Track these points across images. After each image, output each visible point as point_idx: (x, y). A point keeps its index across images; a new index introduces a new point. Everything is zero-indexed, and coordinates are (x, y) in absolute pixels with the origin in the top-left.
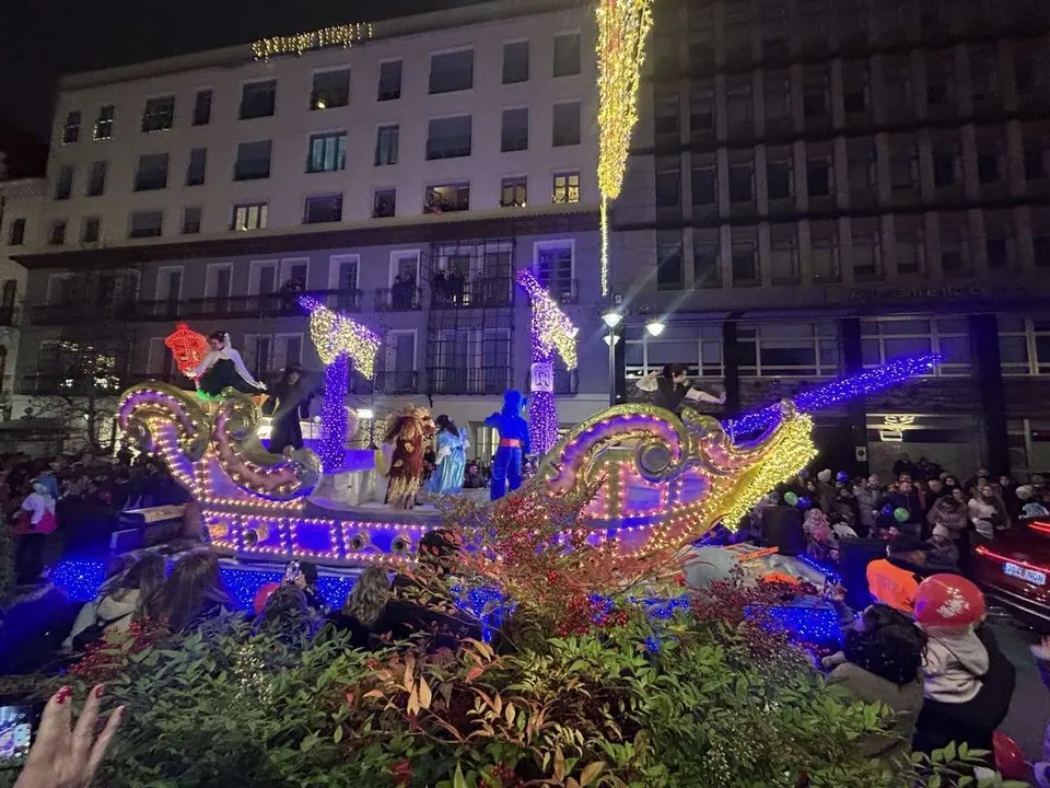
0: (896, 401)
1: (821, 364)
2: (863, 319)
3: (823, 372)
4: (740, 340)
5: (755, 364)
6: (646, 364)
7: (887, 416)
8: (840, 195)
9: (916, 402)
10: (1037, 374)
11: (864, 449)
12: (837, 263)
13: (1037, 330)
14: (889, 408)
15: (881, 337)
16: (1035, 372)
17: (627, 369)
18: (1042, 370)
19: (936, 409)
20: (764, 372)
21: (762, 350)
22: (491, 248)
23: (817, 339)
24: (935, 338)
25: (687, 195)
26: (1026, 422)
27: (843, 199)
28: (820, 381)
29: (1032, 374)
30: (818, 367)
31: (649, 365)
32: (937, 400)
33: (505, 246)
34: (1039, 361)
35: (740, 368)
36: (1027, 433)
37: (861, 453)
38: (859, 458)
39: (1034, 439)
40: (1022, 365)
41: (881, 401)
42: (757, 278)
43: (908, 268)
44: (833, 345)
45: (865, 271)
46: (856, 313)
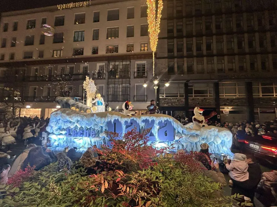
0: (227, 103)
2: (220, 82)
3: (210, 96)
4: (189, 88)
5: (192, 94)
7: (225, 107)
8: (214, 51)
9: (233, 104)
10: (262, 97)
11: (219, 115)
12: (213, 68)
13: (262, 85)
14: (225, 105)
15: (224, 87)
16: (261, 96)
17: (160, 95)
18: (263, 96)
19: (237, 105)
20: (195, 96)
21: (194, 90)
22: (124, 63)
23: (208, 87)
24: (237, 87)
25: (175, 50)
26: (259, 109)
27: (215, 52)
30: (208, 95)
31: (166, 94)
32: (238, 103)
33: (128, 63)
34: (262, 93)
35: (189, 95)
36: (259, 112)
37: (219, 117)
38: (218, 118)
39: (260, 113)
40: (258, 94)
41: (224, 103)
42: (193, 72)
43: (231, 70)
44: (212, 89)
45: (220, 70)
46: (218, 81)
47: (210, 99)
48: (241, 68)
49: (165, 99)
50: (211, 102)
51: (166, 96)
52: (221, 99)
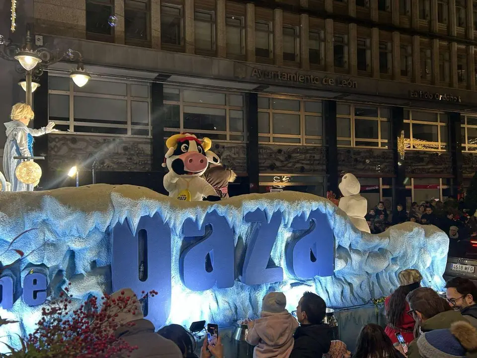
0: (278, 164)
1: (230, 130)
2: (260, 94)
3: (231, 138)
4: (166, 102)
5: (178, 126)
6: (72, 119)
9: (290, 165)
10: (355, 146)
12: (244, 45)
13: (356, 114)
14: (273, 168)
15: (271, 111)
16: (353, 145)
18: (357, 143)
19: (302, 170)
21: (184, 114)
23: (227, 108)
24: (302, 114)
28: (229, 145)
29: (352, 146)
30: (228, 133)
31: (75, 120)
32: (303, 164)
34: (356, 137)
35: (165, 129)
40: (347, 139)
41: (268, 163)
42: (182, 43)
43: (289, 57)
44: (239, 115)
45: (262, 54)
46: (255, 90)
47: (234, 147)
48: (314, 56)
49: (74, 140)
50: (234, 159)
51: (77, 129)
52: (262, 148)
